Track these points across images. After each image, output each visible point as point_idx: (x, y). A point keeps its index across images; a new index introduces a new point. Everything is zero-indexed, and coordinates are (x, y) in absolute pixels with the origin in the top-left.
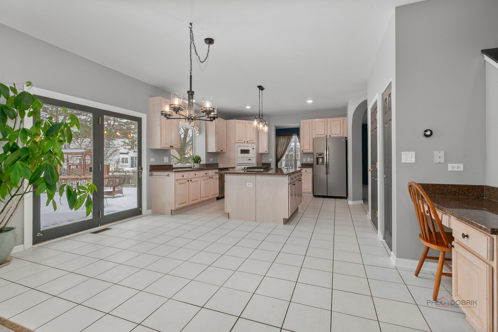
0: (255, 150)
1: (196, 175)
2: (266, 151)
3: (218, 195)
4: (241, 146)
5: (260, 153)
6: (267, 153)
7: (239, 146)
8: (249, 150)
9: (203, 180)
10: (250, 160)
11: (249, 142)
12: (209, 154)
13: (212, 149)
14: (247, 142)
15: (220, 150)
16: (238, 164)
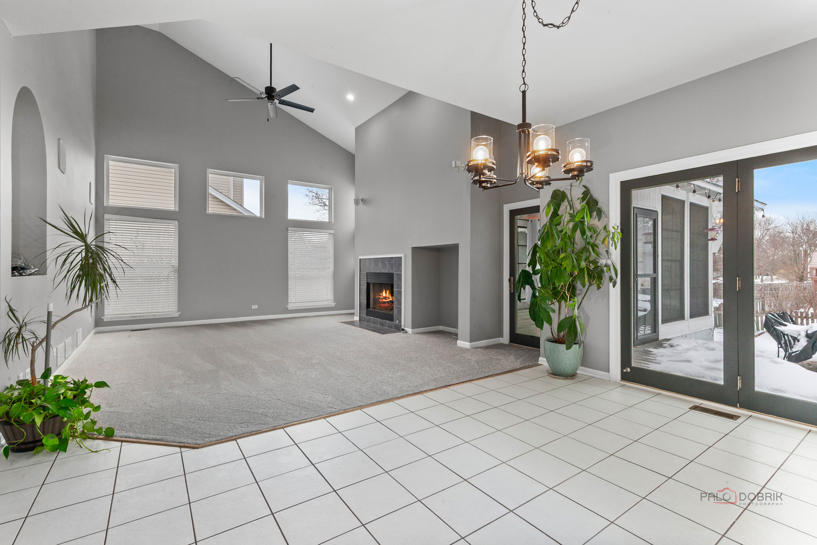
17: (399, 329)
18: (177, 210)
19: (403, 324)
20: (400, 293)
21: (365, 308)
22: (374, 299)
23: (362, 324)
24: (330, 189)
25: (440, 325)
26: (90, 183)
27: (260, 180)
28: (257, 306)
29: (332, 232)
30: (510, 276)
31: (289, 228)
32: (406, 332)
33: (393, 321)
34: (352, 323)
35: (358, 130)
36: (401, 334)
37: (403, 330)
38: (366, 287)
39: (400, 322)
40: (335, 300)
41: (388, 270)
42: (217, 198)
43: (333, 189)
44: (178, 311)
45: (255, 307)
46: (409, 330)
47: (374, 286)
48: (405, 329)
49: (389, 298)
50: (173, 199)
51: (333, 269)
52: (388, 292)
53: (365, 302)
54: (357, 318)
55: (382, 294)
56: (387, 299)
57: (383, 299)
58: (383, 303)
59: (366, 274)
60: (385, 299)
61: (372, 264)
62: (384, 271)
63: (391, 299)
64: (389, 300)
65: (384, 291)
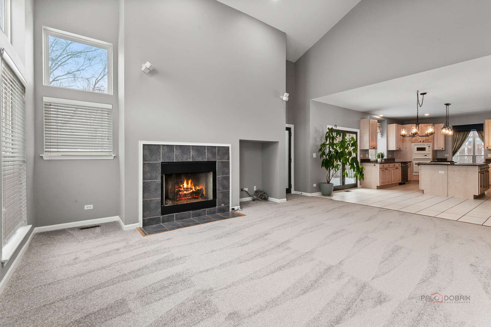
0: (431, 148)
1: (389, 166)
2: (442, 148)
3: (400, 181)
4: (417, 145)
5: (435, 150)
6: (444, 149)
7: (415, 145)
8: (425, 148)
9: (393, 169)
10: (426, 156)
11: (424, 141)
12: (389, 152)
13: (393, 147)
14: (423, 141)
15: (398, 149)
16: (415, 159)
21: (159, 206)
38: (160, 180)
41: (208, 158)
49: (192, 189)
52: (190, 182)
53: (158, 198)
54: (134, 226)
55: (183, 186)
56: (188, 191)
57: (184, 191)
58: (184, 195)
59: (161, 164)
60: (186, 191)
61: (176, 152)
62: (200, 159)
63: (194, 190)
64: (191, 191)
65: (185, 182)
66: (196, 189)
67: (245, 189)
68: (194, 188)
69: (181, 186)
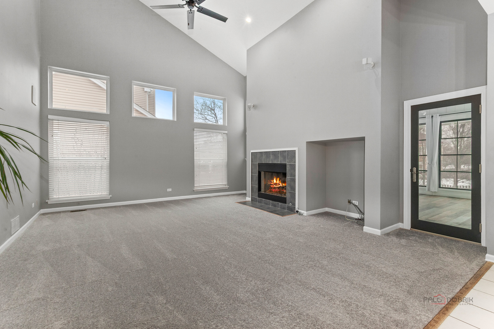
17: (292, 210)
18: (109, 113)
19: (297, 206)
20: (294, 180)
21: (257, 191)
22: (265, 185)
23: (253, 203)
24: (224, 100)
25: (326, 207)
26: (32, 86)
27: (173, 91)
28: (171, 189)
29: (226, 132)
30: (412, 167)
31: (195, 129)
32: (301, 214)
33: (286, 203)
34: (244, 203)
35: (249, 51)
36: (295, 216)
37: (297, 212)
38: (258, 175)
39: (294, 204)
40: (228, 184)
41: (280, 161)
42: (138, 111)
43: (226, 100)
44: (110, 195)
45: (169, 190)
46: (305, 213)
47: (265, 173)
48: (299, 210)
49: (279, 184)
50: (105, 106)
51: (226, 160)
52: (278, 179)
53: (257, 186)
54: (249, 199)
55: (273, 181)
56: (277, 185)
57: (274, 185)
58: (274, 188)
59: (258, 164)
60: (276, 185)
61: (264, 157)
62: (276, 162)
63: (281, 185)
64: (279, 186)
65: (275, 179)
66: (283, 185)
67: (353, 202)
68: (281, 184)
69: (272, 181)
